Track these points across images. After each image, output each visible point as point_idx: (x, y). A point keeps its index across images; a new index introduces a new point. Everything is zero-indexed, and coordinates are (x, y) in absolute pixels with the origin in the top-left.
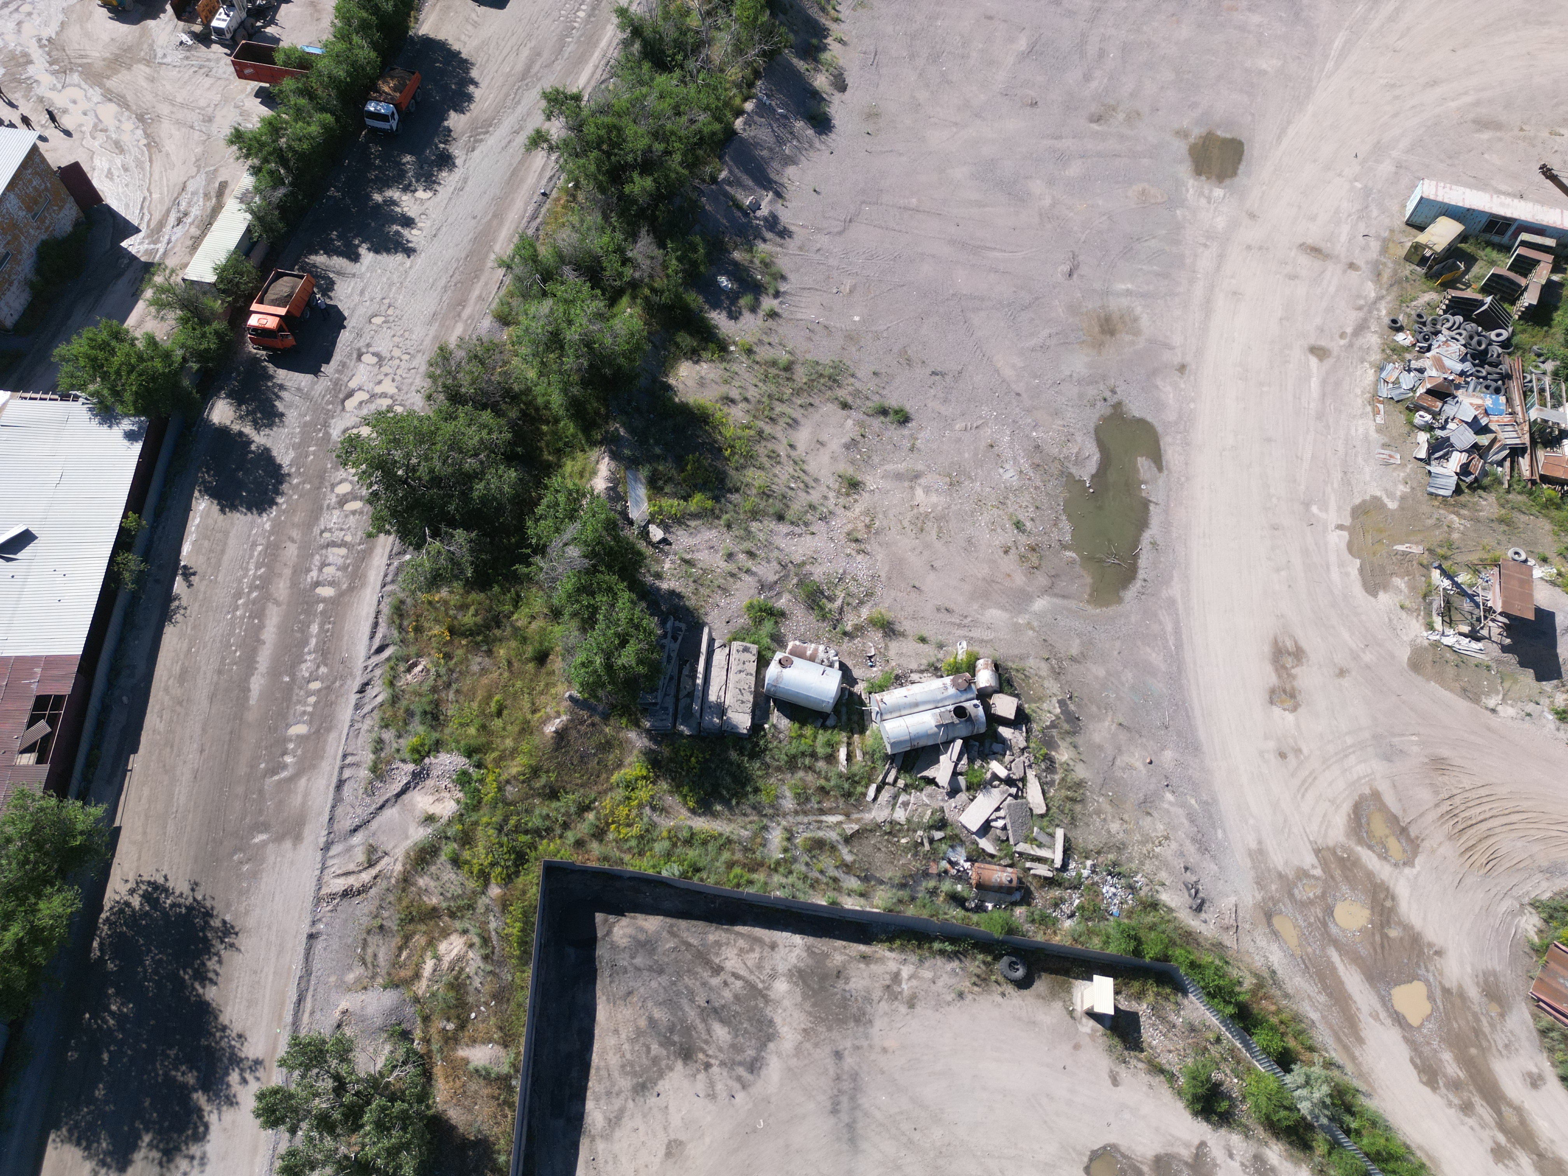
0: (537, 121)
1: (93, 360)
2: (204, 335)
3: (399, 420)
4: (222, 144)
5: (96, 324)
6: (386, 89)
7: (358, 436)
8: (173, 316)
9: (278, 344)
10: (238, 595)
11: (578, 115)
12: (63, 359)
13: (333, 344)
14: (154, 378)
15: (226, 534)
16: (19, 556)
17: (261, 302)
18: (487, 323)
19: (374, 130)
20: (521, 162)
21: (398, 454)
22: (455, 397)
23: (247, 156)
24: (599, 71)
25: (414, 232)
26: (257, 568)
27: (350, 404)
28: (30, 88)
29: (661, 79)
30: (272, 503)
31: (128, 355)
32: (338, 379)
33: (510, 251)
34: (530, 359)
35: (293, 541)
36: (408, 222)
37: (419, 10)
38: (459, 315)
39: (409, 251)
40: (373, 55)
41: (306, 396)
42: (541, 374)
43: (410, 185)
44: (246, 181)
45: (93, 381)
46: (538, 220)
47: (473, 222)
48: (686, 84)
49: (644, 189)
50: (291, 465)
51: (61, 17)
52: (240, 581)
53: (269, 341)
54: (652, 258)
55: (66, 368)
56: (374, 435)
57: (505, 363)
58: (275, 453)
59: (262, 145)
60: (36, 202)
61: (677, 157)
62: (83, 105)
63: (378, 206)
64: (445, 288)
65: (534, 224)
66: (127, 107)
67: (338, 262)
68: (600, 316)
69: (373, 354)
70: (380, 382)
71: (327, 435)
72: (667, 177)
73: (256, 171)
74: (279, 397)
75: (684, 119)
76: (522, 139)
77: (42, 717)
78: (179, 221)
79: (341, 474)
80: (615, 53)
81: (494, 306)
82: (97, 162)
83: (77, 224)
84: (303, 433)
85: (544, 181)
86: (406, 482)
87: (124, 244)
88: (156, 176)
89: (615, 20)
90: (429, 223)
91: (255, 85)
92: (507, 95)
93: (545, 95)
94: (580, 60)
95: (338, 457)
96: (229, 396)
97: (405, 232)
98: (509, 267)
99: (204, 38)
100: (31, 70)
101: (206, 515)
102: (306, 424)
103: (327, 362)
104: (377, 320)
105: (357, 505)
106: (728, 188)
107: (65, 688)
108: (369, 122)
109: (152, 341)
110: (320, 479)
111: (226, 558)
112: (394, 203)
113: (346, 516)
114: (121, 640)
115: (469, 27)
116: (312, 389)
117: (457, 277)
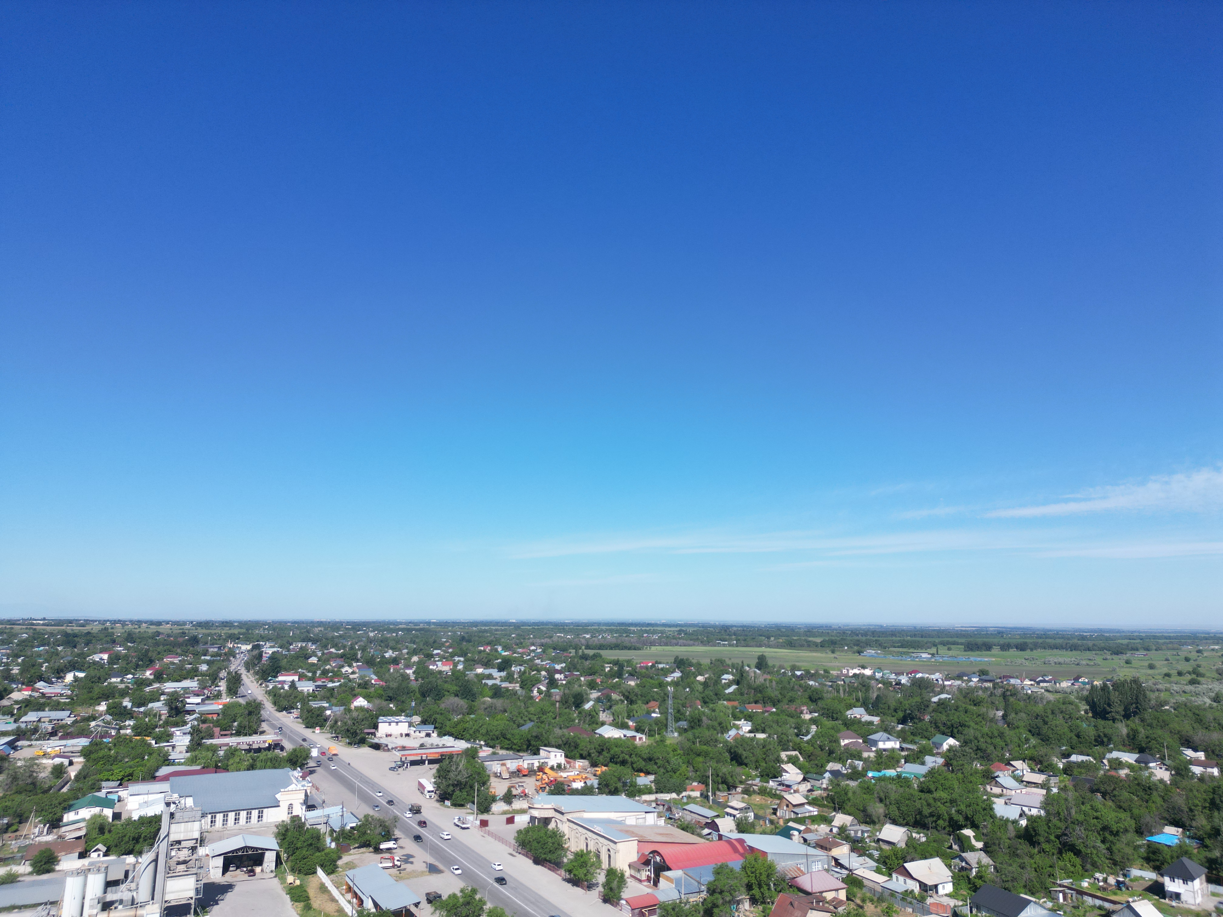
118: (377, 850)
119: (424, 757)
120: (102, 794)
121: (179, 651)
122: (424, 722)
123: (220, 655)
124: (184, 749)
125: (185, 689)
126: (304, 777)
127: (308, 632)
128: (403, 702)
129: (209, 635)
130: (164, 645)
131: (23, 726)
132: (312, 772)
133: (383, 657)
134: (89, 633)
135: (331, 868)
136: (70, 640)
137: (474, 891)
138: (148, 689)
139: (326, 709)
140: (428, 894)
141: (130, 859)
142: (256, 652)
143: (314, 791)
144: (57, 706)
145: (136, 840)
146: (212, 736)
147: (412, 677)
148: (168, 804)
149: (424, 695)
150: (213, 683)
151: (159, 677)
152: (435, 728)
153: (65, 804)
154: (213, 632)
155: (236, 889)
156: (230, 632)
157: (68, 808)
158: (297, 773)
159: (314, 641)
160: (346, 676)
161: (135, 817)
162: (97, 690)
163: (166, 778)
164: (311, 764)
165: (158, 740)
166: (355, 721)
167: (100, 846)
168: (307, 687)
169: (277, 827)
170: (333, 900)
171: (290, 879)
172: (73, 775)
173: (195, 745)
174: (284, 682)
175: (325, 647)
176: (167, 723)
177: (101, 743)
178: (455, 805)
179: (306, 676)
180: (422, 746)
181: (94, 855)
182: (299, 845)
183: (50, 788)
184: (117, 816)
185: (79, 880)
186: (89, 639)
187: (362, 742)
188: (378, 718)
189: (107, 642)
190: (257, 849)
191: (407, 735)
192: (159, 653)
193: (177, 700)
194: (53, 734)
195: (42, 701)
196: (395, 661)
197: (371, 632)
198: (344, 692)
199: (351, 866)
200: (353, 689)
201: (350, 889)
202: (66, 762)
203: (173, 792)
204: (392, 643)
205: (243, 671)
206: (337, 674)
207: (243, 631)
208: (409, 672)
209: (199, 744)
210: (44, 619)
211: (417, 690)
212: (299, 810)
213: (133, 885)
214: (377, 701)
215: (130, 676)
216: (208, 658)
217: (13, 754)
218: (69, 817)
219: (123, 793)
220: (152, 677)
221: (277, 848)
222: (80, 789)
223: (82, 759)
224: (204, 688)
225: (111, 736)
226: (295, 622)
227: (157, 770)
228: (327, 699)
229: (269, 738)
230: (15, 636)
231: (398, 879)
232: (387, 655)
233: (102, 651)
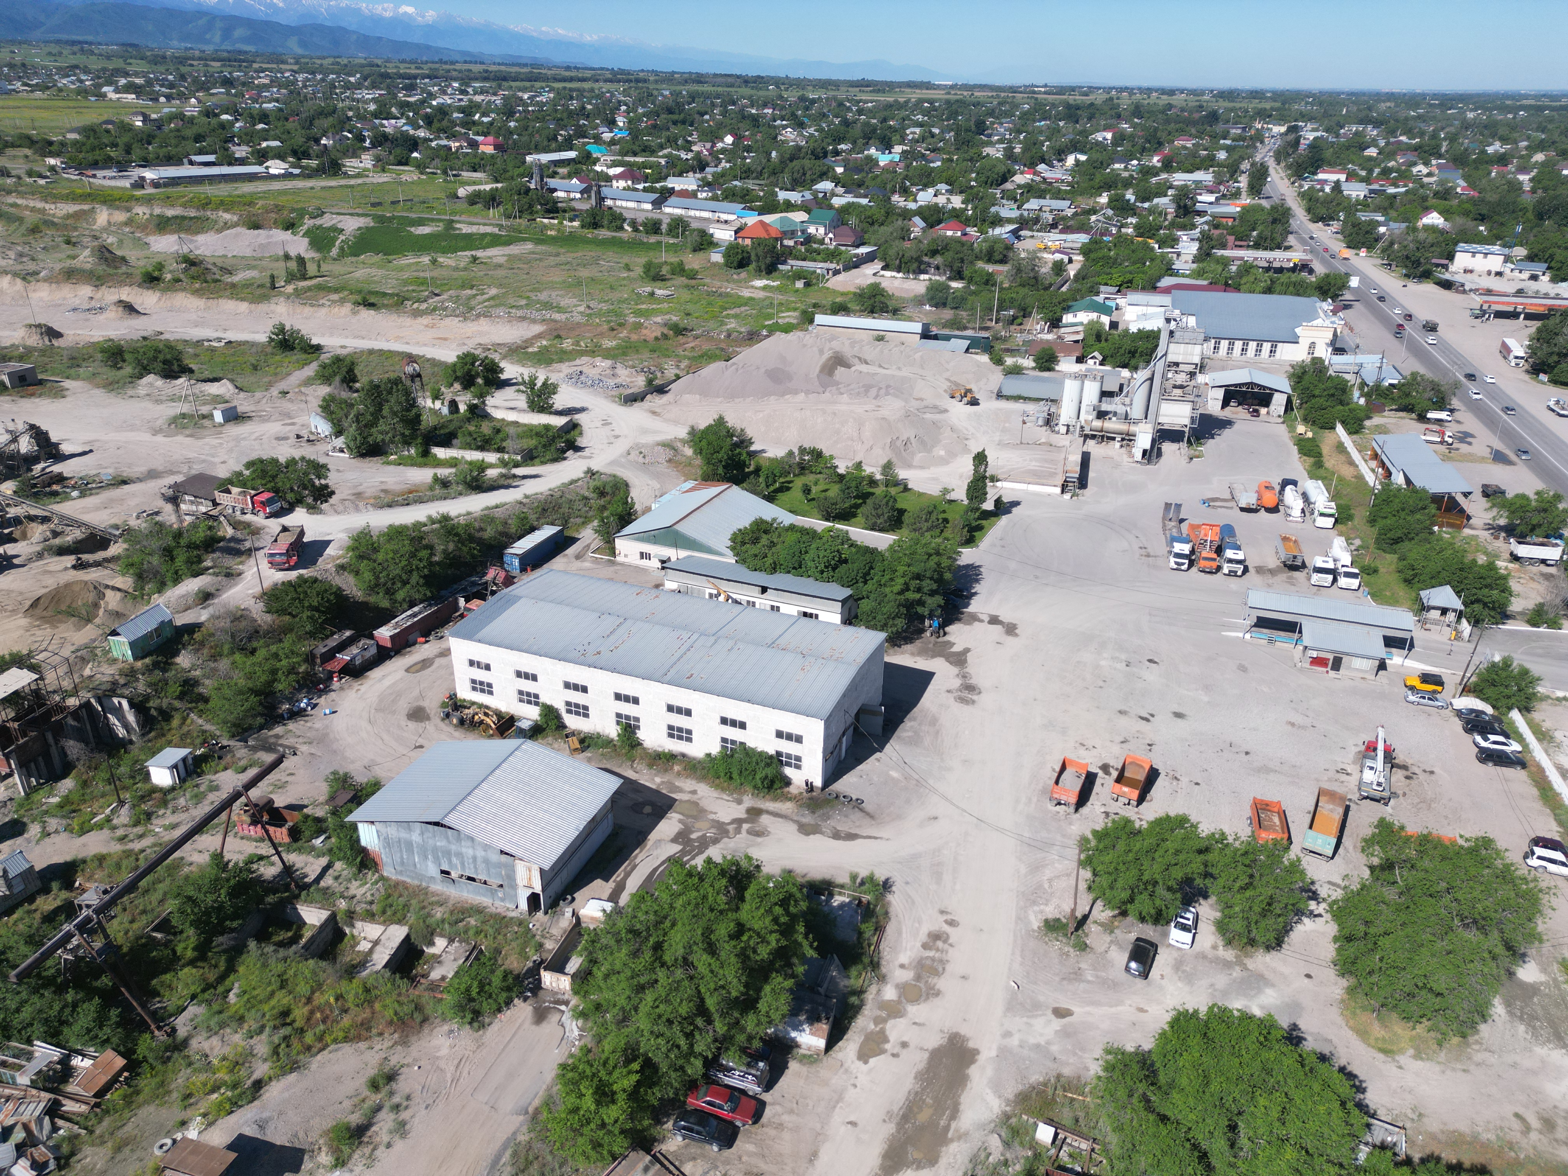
118: (1422, 418)
119: (1520, 309)
120: (1100, 299)
121: (1193, 131)
122: (1531, 258)
123: (1244, 140)
124: (1190, 258)
125: (1197, 183)
126: (1335, 312)
127: (1370, 109)
128: (1502, 224)
129: (1232, 110)
130: (1176, 122)
131: (1026, 213)
132: (1347, 307)
133: (1484, 152)
134: (1092, 104)
135: (1355, 427)
136: (1072, 113)
137: (1558, 498)
138: (1154, 180)
139: (1380, 224)
140: (1485, 487)
141: (1125, 373)
142: (1291, 137)
143: (1346, 331)
144: (1058, 195)
145: (1133, 353)
146: (1224, 246)
147: (1527, 187)
148: (1168, 321)
149: (1541, 216)
150: (1232, 176)
151: (1168, 166)
152: (1548, 268)
153: (1064, 304)
154: (1238, 105)
155: (1236, 427)
156: (1260, 106)
157: (1067, 309)
158: (1327, 305)
159: (1377, 124)
160: (1418, 180)
161: (1133, 329)
162: (1098, 178)
163: (1167, 290)
164: (1348, 296)
165: (1162, 243)
166: (1420, 246)
167: (1096, 354)
168: (1356, 191)
169: (1293, 367)
170: (1352, 463)
171: (1301, 429)
172: (1072, 274)
173: (1203, 255)
174: (1325, 182)
175: (1392, 132)
176: (1173, 225)
177: (1101, 241)
178: (1555, 382)
179: (1357, 175)
180: (1520, 292)
181: (1091, 362)
182: (1317, 392)
183: (1051, 285)
184: (1114, 325)
185: (1076, 384)
186: (1092, 112)
187: (1425, 275)
188: (1456, 244)
189: (1112, 117)
190: (1264, 388)
191: (1499, 274)
192: (1170, 134)
193: (1186, 196)
194: (1054, 226)
195: (1043, 186)
196: (1502, 160)
197: (1471, 110)
198: (1411, 202)
199: (1382, 430)
200: (1424, 199)
201: (1375, 456)
202: (1066, 260)
203: (1175, 307)
204: (1502, 131)
205: (1271, 163)
206: (1404, 175)
207: (1277, 105)
208: (1521, 177)
209: (1208, 255)
210: (1046, 86)
211: (1531, 208)
212: (1323, 352)
213: (1127, 400)
214: (1460, 220)
215: (1135, 162)
216: (1228, 142)
217: (1019, 245)
218: (1068, 318)
219: (1121, 301)
220: (1159, 165)
221: (1289, 391)
222: (1079, 290)
223: (1080, 258)
224: (1220, 183)
225: (1111, 235)
226: (1352, 94)
227: (1159, 280)
228: (1383, 210)
229: (1296, 256)
230: (1016, 106)
231: (1445, 458)
232: (1490, 150)
233: (1106, 129)
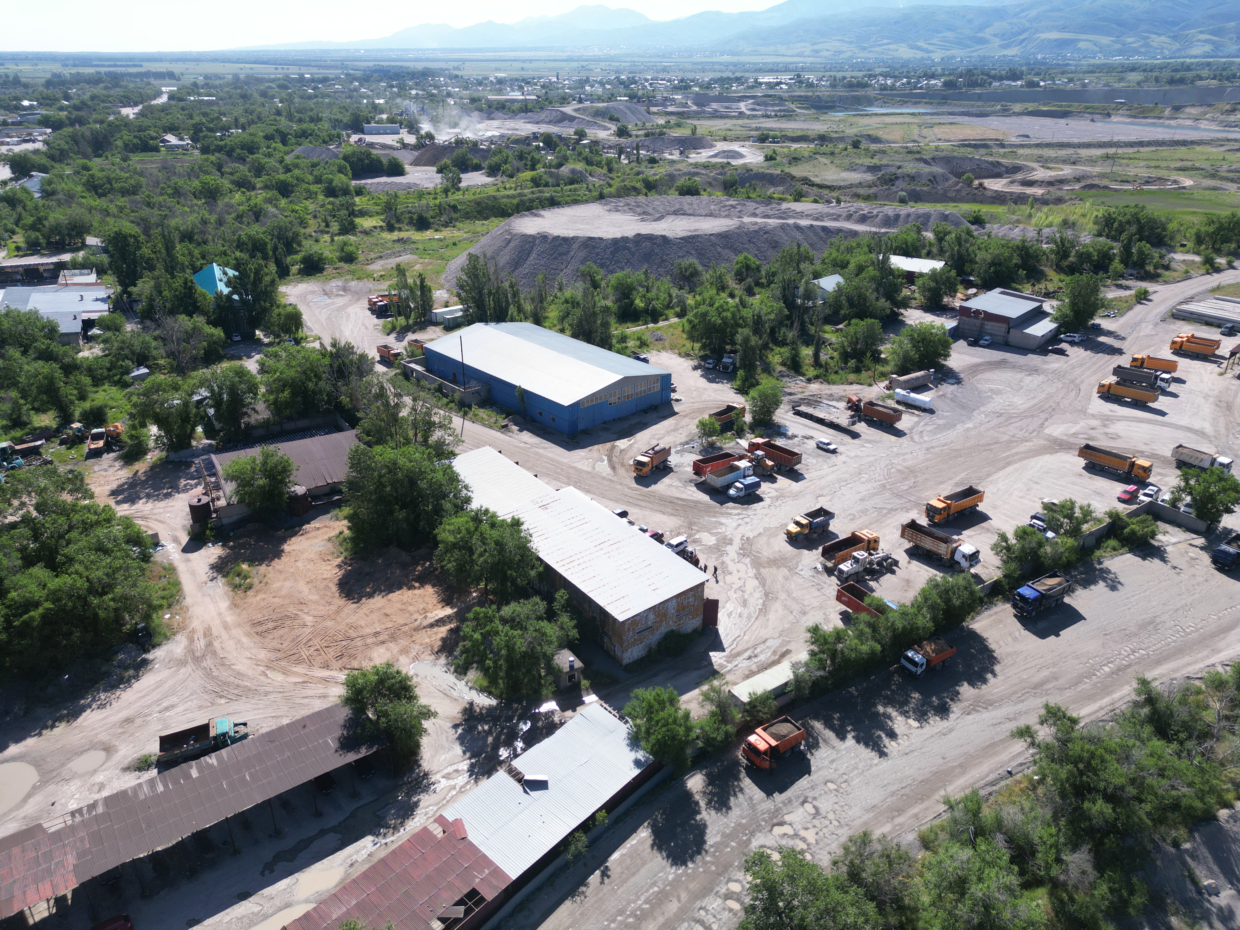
0: (1032, 720)
1: (650, 706)
2: (718, 729)
3: (803, 864)
4: (803, 629)
5: (666, 688)
6: (928, 649)
7: (769, 857)
8: (710, 707)
9: (758, 761)
10: (621, 912)
11: (1068, 733)
12: (637, 697)
13: (792, 783)
14: (673, 738)
15: (644, 864)
16: (531, 793)
17: (765, 730)
18: (910, 837)
19: (903, 668)
20: (1002, 741)
21: (787, 889)
22: (855, 876)
23: (813, 643)
24: (1103, 712)
25: (893, 743)
26: (646, 902)
27: (778, 830)
28: (722, 555)
29: (1157, 743)
30: (684, 863)
31: (670, 715)
32: (780, 808)
33: (959, 796)
34: (932, 886)
35: (679, 900)
36: (892, 735)
37: (978, 614)
38: (893, 818)
39: (882, 754)
40: (930, 625)
41: (752, 806)
42: (933, 904)
43: (907, 712)
44: (803, 656)
45: (642, 719)
46: (994, 788)
47: (941, 761)
48: (1180, 757)
49: (1101, 813)
50: (712, 846)
51: (761, 530)
52: (629, 903)
53: (753, 757)
54: (1084, 872)
55: (635, 702)
56: (780, 863)
57: (909, 876)
58: (708, 831)
59: (826, 642)
60: (684, 609)
61: (1148, 807)
62: (742, 574)
63: (878, 714)
64: (893, 794)
65: (990, 789)
66: (764, 586)
67: (830, 735)
68: (1009, 889)
69: (814, 807)
70: (807, 829)
71: (749, 841)
72: (1128, 817)
73: (813, 654)
74: (735, 795)
75: (1165, 782)
76: (1012, 726)
77: (465, 904)
78: (750, 658)
79: (740, 875)
80: (1123, 706)
81: (923, 828)
82: (728, 605)
83: (695, 631)
84: (734, 829)
85: (1014, 763)
86: (780, 915)
87: (711, 654)
88: (754, 628)
89: (1135, 685)
90: (907, 743)
91: (844, 608)
92: (1016, 692)
93: (1047, 706)
94: (1091, 698)
95: (746, 861)
96: (707, 775)
97: (886, 740)
98: (951, 807)
99: (829, 571)
100: (729, 548)
101: (642, 842)
102: (740, 824)
103: (781, 792)
104: (831, 786)
105: (736, 906)
106: (1188, 859)
107: (489, 895)
108: (903, 661)
109: (687, 716)
110: (725, 869)
111: (632, 880)
112: (890, 717)
113: (724, 909)
114: (539, 889)
115: (1010, 639)
116: (760, 803)
117: (907, 790)
